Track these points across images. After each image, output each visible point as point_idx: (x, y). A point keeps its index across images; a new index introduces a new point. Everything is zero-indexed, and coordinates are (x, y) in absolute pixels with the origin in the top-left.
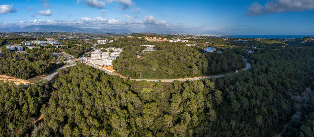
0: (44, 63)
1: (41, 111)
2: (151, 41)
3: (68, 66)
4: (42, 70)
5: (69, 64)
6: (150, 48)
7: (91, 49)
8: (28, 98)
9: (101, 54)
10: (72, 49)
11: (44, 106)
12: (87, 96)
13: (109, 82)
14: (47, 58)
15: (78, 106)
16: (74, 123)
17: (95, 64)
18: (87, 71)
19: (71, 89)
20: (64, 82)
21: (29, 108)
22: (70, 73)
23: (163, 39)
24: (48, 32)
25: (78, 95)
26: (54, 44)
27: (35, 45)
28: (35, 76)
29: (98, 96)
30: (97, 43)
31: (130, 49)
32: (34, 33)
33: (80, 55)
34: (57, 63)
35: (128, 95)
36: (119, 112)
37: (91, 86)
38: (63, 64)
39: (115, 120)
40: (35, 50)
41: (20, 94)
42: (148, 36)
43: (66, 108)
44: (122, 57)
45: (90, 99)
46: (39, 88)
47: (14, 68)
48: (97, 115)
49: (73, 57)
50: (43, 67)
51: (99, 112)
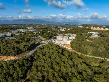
0: (27, 44)
1: (27, 74)
2: (95, 30)
3: (43, 45)
4: (26, 49)
5: (43, 43)
6: (95, 35)
7: (56, 34)
8: (17, 68)
9: (63, 37)
10: (44, 34)
11: (29, 71)
12: (56, 64)
13: (69, 56)
14: (29, 40)
15: (51, 71)
16: (49, 79)
17: (59, 44)
18: (55, 48)
19: (45, 60)
20: (41, 56)
21: (18, 75)
22: (44, 49)
23: (104, 29)
24: (29, 23)
25: (50, 63)
26: (33, 31)
27: (20, 33)
28: (21, 53)
29: (63, 65)
30: (60, 30)
31: (81, 35)
32: (20, 24)
33: (50, 38)
34: (36, 43)
35: (82, 66)
36: (77, 76)
37: (58, 58)
38: (40, 44)
39: (75, 80)
40: (20, 36)
41: (11, 67)
42: (93, 27)
43: (43, 72)
44: (76, 40)
45: (58, 66)
46: (24, 61)
47: (5, 49)
48: (63, 75)
49: (45, 39)
50: (26, 47)
51: (64, 74)
